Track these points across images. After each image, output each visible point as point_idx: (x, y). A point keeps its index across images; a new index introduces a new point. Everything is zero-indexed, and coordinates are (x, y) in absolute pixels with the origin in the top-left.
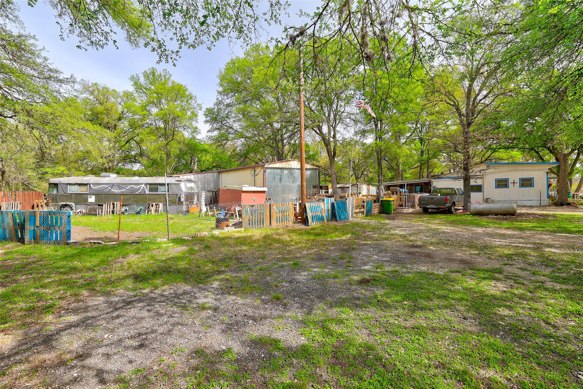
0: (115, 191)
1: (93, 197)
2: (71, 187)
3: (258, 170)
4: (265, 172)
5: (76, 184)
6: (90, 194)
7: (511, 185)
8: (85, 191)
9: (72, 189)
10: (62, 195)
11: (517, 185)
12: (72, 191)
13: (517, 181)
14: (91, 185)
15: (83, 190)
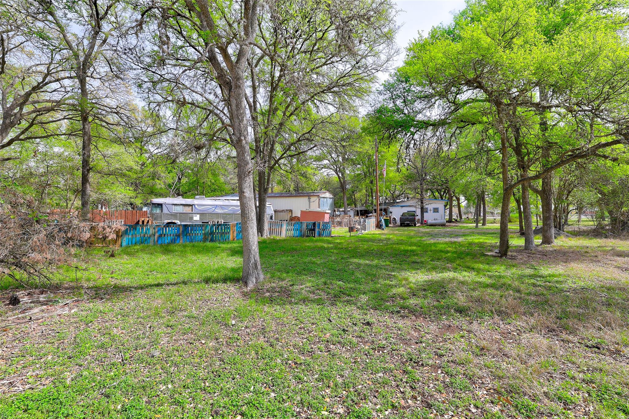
0: (219, 211)
1: (198, 216)
2: (176, 207)
3: (313, 199)
4: (319, 200)
5: (181, 205)
6: (195, 214)
7: (429, 211)
8: (189, 211)
9: (177, 209)
10: (167, 214)
11: (432, 211)
12: (177, 211)
13: (432, 209)
14: (196, 206)
15: (188, 210)
